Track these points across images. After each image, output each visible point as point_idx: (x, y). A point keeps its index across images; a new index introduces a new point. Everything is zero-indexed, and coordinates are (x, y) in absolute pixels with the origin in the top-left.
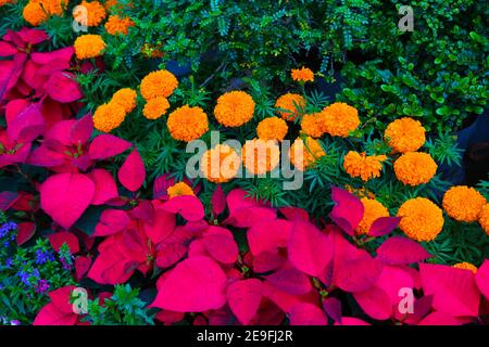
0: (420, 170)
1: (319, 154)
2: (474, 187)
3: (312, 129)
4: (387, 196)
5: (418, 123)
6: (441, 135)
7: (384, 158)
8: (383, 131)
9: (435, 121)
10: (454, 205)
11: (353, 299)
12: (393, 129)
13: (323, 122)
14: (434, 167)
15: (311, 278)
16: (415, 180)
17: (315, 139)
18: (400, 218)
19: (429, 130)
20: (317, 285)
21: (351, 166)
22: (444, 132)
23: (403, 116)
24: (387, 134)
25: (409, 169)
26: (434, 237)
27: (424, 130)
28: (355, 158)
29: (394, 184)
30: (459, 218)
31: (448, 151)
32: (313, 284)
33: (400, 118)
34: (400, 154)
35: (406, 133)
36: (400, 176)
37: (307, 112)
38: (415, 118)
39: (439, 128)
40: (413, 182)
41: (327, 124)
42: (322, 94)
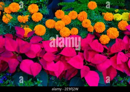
0: (38, 17)
1: (11, 18)
2: (53, 19)
3: (8, 11)
4: (32, 26)
5: (36, 5)
6: (43, 7)
7: (28, 16)
8: (27, 9)
9: (41, 3)
10: (48, 25)
11: (25, 55)
12: (30, 8)
13: (10, 9)
14: (42, 16)
15: (12, 52)
16: (38, 20)
17: (9, 14)
18: (35, 31)
19: (40, 6)
20: (15, 53)
21: (19, 20)
22: (43, 6)
23: (32, 4)
24: (28, 9)
25: (35, 18)
26: (44, 34)
27: (38, 6)
28: (20, 17)
29: (33, 22)
30: (50, 28)
31: (46, 11)
32: (13, 53)
33: (31, 4)
34: (33, 14)
35: (33, 8)
36: (34, 20)
37: (5, 7)
38: (35, 4)
39: (42, 5)
40: (37, 21)
41: (11, 9)
42: (9, 1)
